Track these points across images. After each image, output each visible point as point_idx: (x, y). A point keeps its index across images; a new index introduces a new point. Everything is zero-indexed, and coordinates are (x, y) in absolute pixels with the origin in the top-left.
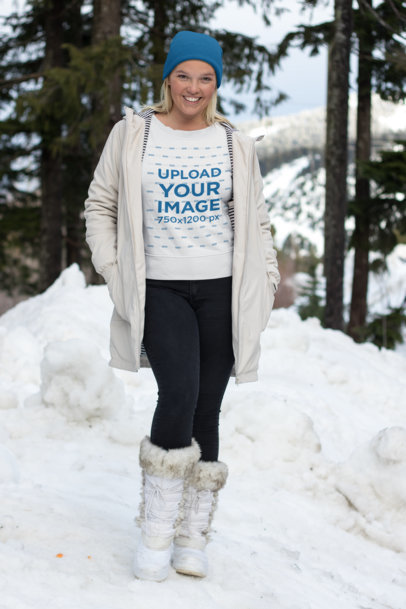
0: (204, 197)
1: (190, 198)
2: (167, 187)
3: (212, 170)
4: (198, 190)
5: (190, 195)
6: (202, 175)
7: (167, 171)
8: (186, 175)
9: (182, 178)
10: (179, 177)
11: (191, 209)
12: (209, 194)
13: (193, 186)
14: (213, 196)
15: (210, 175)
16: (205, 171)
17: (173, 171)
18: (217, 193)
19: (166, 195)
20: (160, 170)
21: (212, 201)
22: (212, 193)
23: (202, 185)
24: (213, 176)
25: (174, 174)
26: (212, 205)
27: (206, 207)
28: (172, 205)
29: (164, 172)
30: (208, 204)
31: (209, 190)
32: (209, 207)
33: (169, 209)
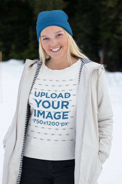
0: (59, 110)
1: (51, 109)
2: (38, 101)
3: (65, 94)
4: (56, 105)
5: (51, 108)
6: (59, 96)
7: (39, 93)
8: (49, 95)
9: (47, 97)
10: (45, 96)
11: (51, 117)
12: (62, 108)
13: (53, 102)
14: (65, 109)
15: (64, 97)
16: (61, 94)
17: (42, 93)
18: (67, 108)
19: (38, 106)
20: (36, 92)
21: (64, 113)
22: (64, 107)
23: (59, 102)
24: (65, 97)
25: (42, 94)
26: (64, 115)
27: (60, 116)
28: (41, 112)
29: (37, 93)
30: (61, 114)
31: (63, 106)
32: (62, 117)
33: (40, 115)
